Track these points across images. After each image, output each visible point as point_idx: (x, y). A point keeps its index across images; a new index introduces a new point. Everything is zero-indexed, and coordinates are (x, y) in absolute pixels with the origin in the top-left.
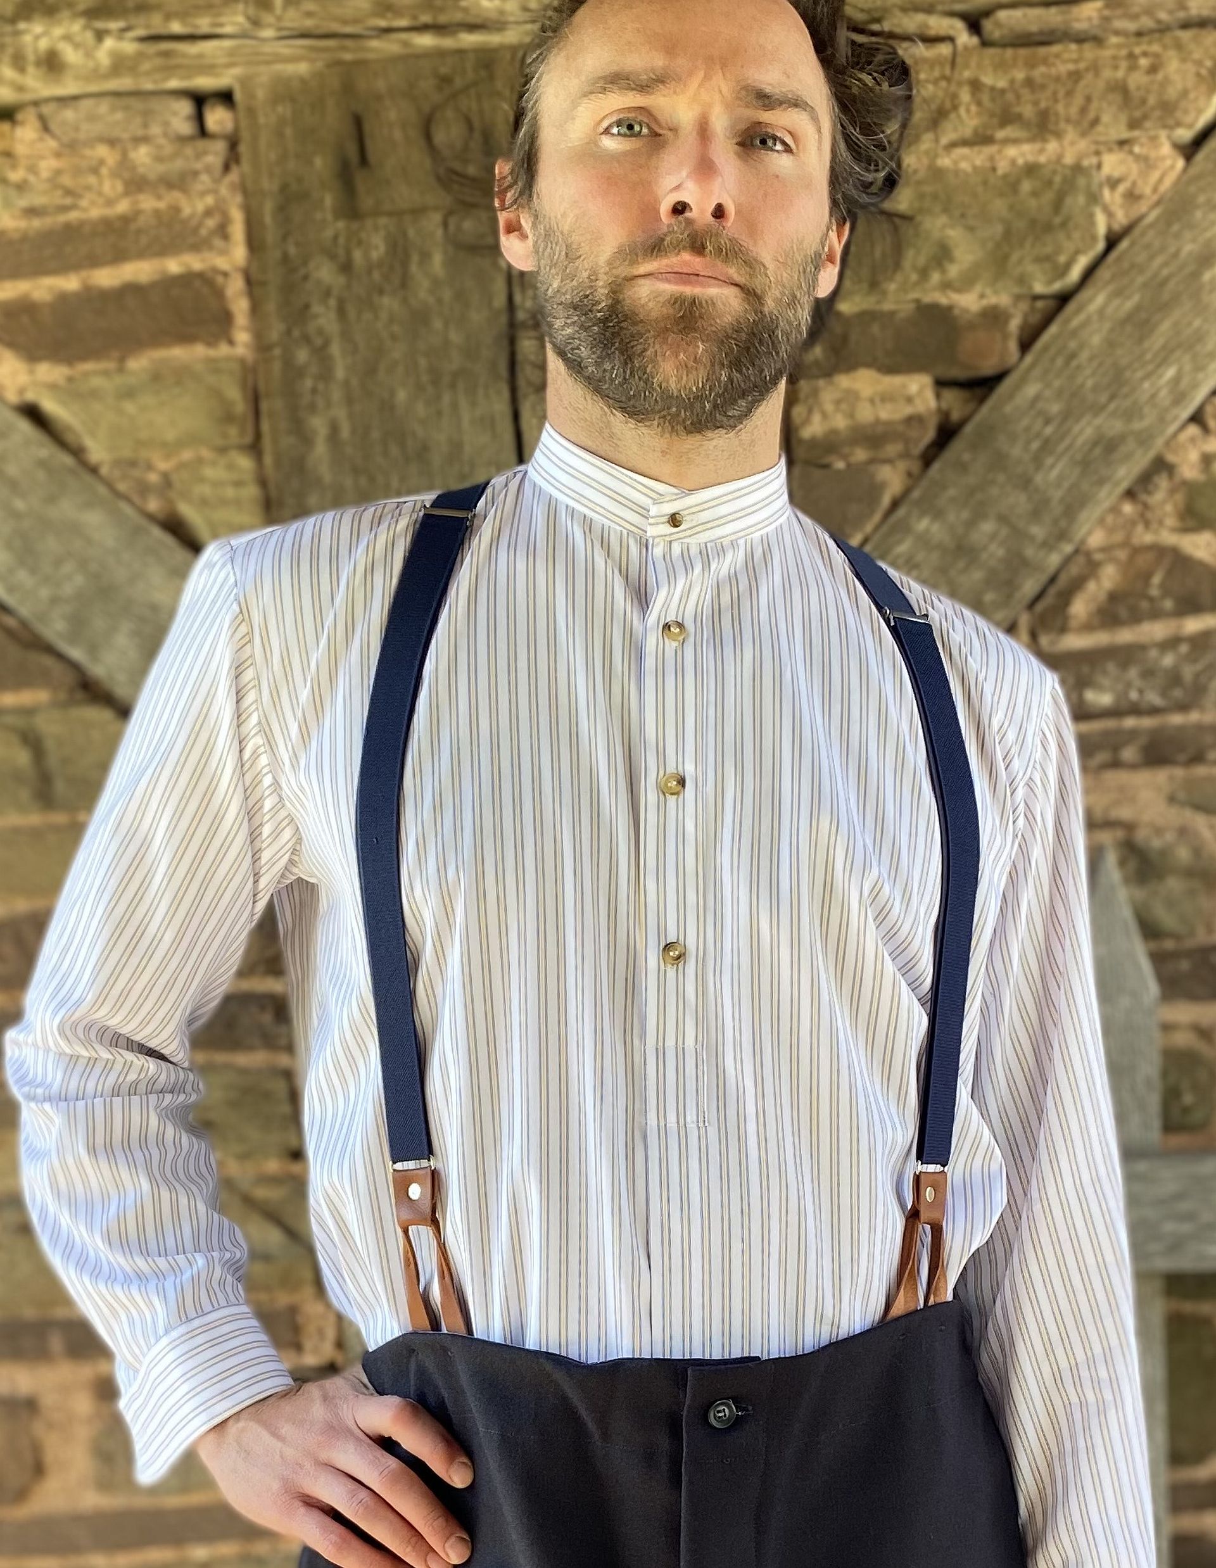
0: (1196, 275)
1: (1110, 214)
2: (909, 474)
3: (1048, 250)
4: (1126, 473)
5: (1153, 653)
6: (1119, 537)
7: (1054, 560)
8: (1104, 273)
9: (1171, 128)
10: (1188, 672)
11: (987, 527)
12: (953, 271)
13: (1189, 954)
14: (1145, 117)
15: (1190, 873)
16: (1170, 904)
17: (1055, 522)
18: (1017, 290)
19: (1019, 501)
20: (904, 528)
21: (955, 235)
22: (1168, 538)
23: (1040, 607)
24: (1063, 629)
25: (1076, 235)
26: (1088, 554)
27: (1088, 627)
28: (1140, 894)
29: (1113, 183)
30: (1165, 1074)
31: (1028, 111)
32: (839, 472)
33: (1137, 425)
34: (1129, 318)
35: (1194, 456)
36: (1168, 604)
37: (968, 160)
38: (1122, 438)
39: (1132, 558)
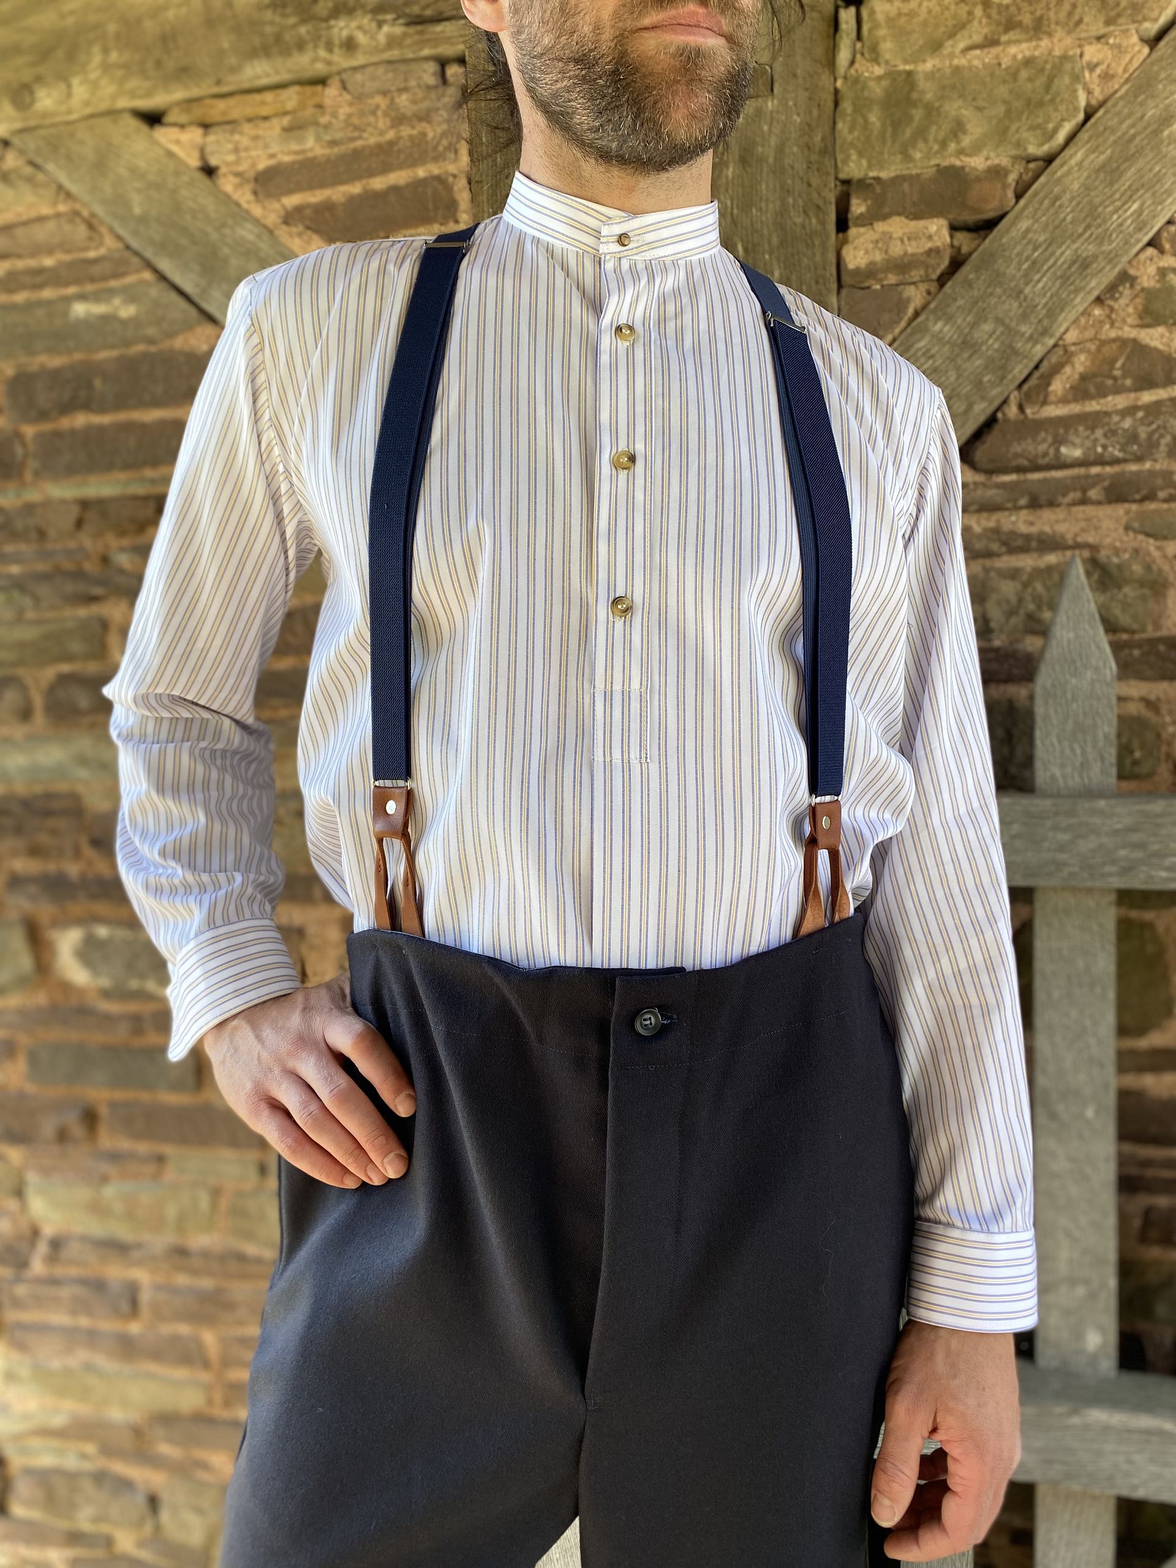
0: (1157, 132)
1: (1089, 92)
2: (929, 293)
3: (1040, 120)
4: (1096, 284)
5: (1116, 418)
6: (1089, 334)
7: (1039, 350)
8: (1084, 135)
9: (1140, 22)
10: (1143, 432)
11: (987, 327)
12: (966, 141)
13: (1139, 645)
14: (1119, 16)
15: (1142, 584)
16: (1125, 606)
17: (1040, 322)
18: (1014, 152)
19: (1013, 307)
20: (924, 330)
21: (967, 113)
22: (1129, 332)
23: (1025, 387)
24: (1044, 403)
25: (1062, 107)
26: (1065, 347)
27: (1064, 401)
28: (1102, 599)
29: (1092, 67)
30: (1119, 735)
31: (1027, 19)
32: (876, 290)
33: (1106, 248)
34: (1102, 167)
35: (1152, 270)
36: (1128, 382)
37: (978, 59)
38: (1095, 257)
39: (1099, 350)
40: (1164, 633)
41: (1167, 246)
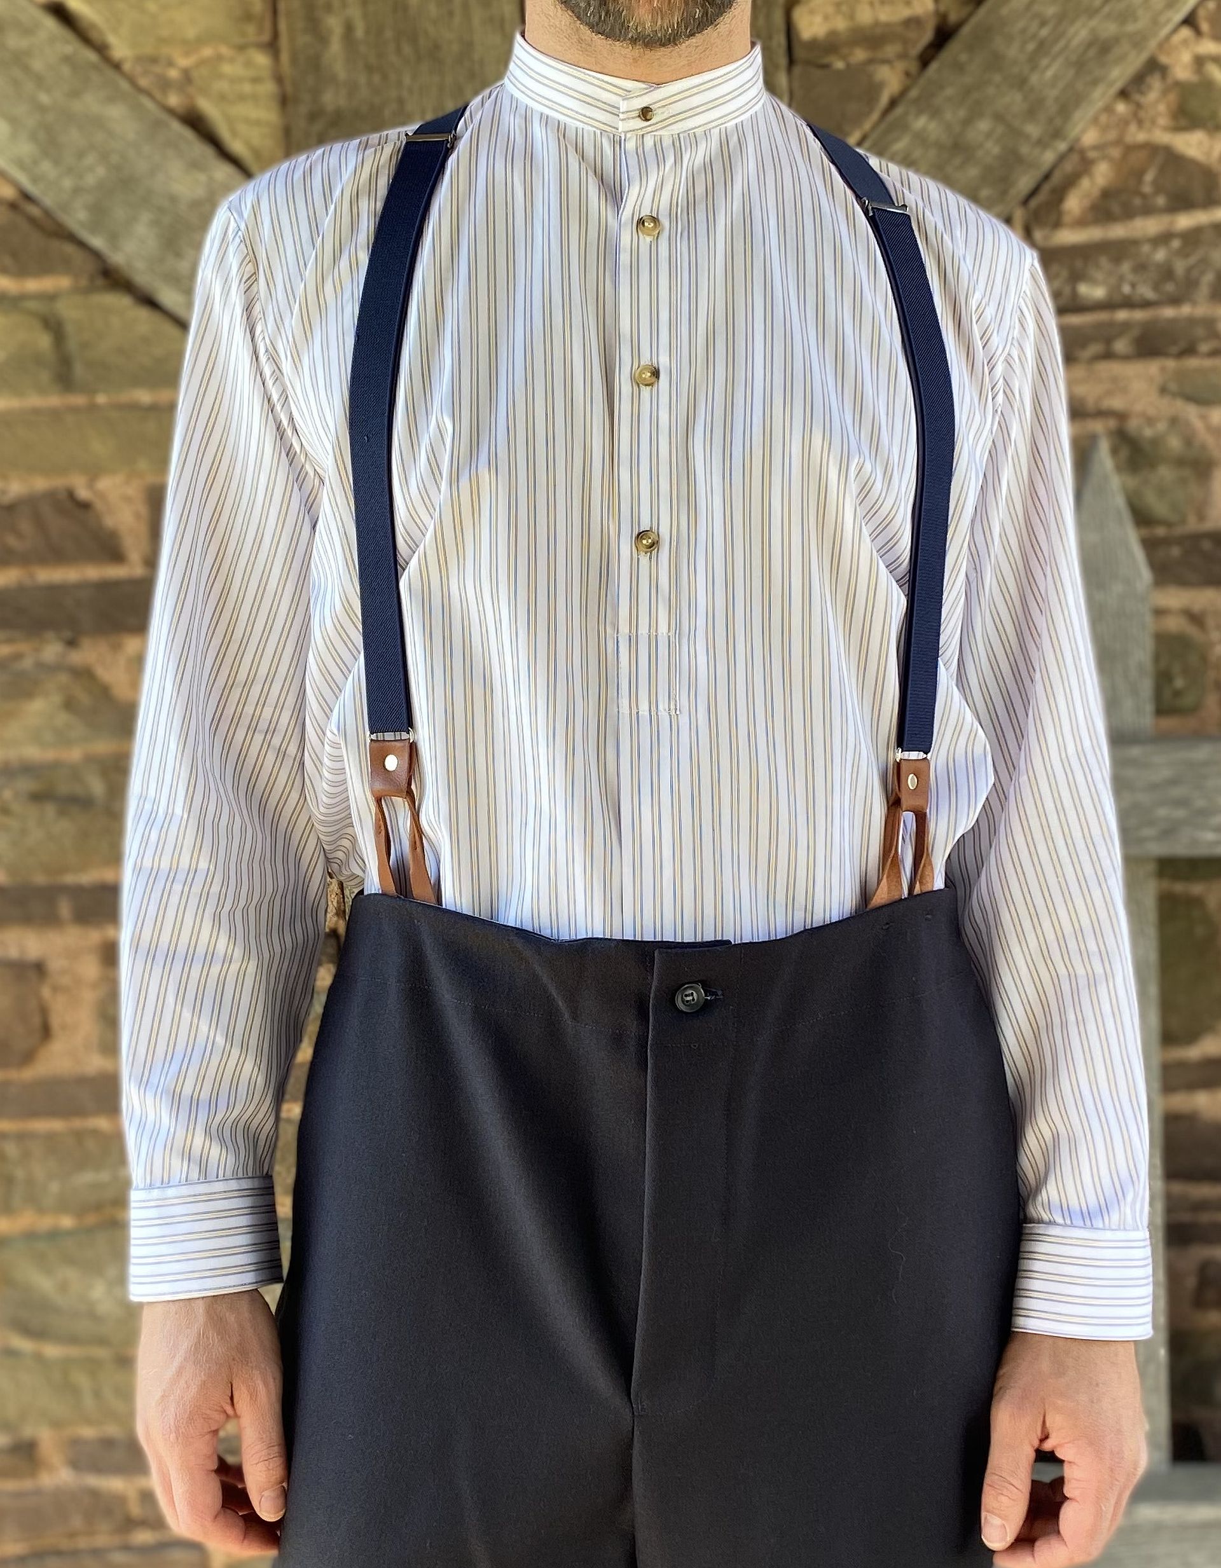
2: (907, 74)
4: (1119, 74)
5: (1146, 248)
6: (1112, 135)
7: (1048, 157)
10: (1180, 267)
11: (984, 125)
13: (1180, 540)
15: (1180, 462)
16: (1162, 491)
17: (1051, 120)
19: (1014, 100)
20: (902, 126)
22: (1162, 137)
23: (1034, 203)
24: (1057, 225)
26: (1082, 153)
27: (1081, 223)
28: (1132, 482)
30: (1157, 658)
32: (839, 72)
33: (1130, 28)
35: (1186, 57)
36: (1161, 201)
38: (1116, 40)
39: (1125, 156)
40: (1209, 525)
41: (1205, 26)
